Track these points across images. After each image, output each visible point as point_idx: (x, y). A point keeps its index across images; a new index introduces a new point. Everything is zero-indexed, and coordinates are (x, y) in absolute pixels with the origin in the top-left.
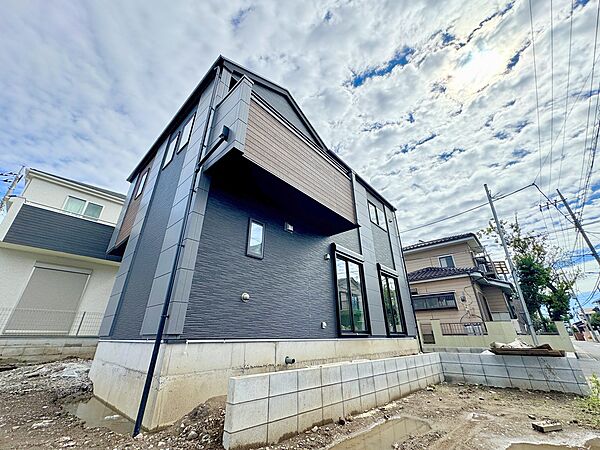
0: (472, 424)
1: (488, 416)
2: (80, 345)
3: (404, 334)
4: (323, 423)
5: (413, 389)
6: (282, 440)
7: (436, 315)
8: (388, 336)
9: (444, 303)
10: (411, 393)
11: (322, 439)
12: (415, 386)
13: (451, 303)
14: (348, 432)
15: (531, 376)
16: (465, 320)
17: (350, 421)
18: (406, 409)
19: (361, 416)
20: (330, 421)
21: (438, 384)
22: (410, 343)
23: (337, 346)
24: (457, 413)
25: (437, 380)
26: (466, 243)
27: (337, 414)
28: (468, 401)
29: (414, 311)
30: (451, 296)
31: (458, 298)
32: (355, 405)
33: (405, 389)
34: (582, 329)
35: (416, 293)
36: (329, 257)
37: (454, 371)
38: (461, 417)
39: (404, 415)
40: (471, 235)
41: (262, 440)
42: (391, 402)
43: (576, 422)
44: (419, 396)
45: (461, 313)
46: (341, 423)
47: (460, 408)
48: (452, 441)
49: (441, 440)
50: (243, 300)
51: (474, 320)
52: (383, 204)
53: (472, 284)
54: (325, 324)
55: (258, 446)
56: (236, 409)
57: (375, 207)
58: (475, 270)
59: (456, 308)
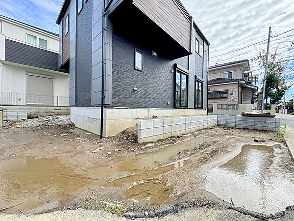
1: (236, 137)
2: (60, 110)
4: (172, 137)
5: (205, 128)
8: (195, 108)
9: (222, 95)
11: (173, 142)
13: (225, 95)
15: (256, 124)
17: (181, 137)
18: (202, 134)
19: (186, 135)
21: (215, 126)
23: (173, 112)
26: (242, 65)
27: (177, 134)
28: (228, 132)
30: (226, 92)
31: (229, 93)
32: (183, 132)
35: (209, 91)
36: (173, 71)
37: (223, 122)
38: (225, 137)
39: (202, 136)
40: (246, 60)
42: (196, 132)
43: (271, 139)
44: (207, 130)
46: (178, 137)
47: (224, 134)
48: (222, 143)
49: (218, 143)
50: (134, 91)
51: (233, 103)
52: (203, 40)
53: (239, 86)
54: (169, 102)
55: (150, 143)
56: (142, 131)
57: (199, 42)
58: (242, 80)
59: (227, 98)
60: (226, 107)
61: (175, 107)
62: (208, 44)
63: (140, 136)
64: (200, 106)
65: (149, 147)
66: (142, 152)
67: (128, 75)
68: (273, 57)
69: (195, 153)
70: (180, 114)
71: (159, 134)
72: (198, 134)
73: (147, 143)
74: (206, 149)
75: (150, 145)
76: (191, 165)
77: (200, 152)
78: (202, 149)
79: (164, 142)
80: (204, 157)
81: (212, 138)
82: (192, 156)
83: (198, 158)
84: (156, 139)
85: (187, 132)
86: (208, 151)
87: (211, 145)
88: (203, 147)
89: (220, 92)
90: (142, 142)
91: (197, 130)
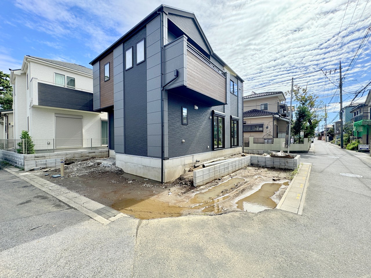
0: (256, 179)
1: (262, 176)
2: (94, 152)
3: (238, 145)
4: (215, 180)
5: (239, 169)
6: (206, 184)
7: (252, 134)
8: (231, 147)
9: (257, 128)
10: (239, 170)
11: (216, 184)
12: (240, 168)
13: (261, 129)
14: (222, 182)
15: (280, 164)
16: (265, 137)
17: (222, 179)
18: (237, 175)
19: (224, 177)
20: (217, 179)
21: (248, 166)
22: (239, 149)
23: (212, 154)
24: (253, 176)
25: (248, 165)
26: (277, 97)
27: (218, 177)
28: (257, 172)
29: (243, 132)
30: (261, 126)
31: (265, 127)
32: (223, 175)
33: (237, 169)
34: (323, 135)
35: (245, 124)
36: (211, 117)
37: (255, 162)
38: (253, 177)
39: (236, 177)
40: (281, 92)
41: (202, 184)
42: (232, 173)
43: (285, 178)
44: (241, 171)
45: (264, 134)
46: (219, 180)
47: (254, 174)
48: (250, 183)
49: (247, 183)
50: (182, 142)
51: (269, 137)
52: (238, 79)
53: (274, 120)
54: (208, 147)
55: (202, 185)
56: (197, 178)
57: (233, 82)
58: (277, 114)
59: (262, 131)
60: (262, 141)
61: (213, 149)
62: (242, 81)
63: (196, 181)
64: (236, 144)
65: (203, 189)
66: (198, 192)
67: (178, 131)
68: (304, 91)
69: (232, 191)
70: (218, 155)
71: (207, 178)
72: (234, 176)
73: (200, 186)
74: (239, 188)
75: (202, 187)
76: (229, 198)
77: (235, 190)
78: (236, 188)
79: (210, 184)
80: (237, 194)
81: (244, 178)
82: (230, 193)
83: (233, 194)
84: (205, 182)
85: (225, 175)
86: (240, 189)
87: (242, 185)
88: (237, 187)
89: (256, 126)
90: (197, 185)
91: (233, 171)
